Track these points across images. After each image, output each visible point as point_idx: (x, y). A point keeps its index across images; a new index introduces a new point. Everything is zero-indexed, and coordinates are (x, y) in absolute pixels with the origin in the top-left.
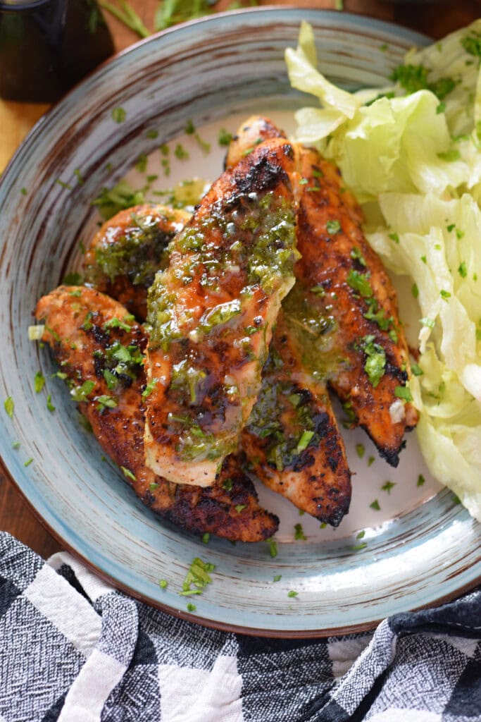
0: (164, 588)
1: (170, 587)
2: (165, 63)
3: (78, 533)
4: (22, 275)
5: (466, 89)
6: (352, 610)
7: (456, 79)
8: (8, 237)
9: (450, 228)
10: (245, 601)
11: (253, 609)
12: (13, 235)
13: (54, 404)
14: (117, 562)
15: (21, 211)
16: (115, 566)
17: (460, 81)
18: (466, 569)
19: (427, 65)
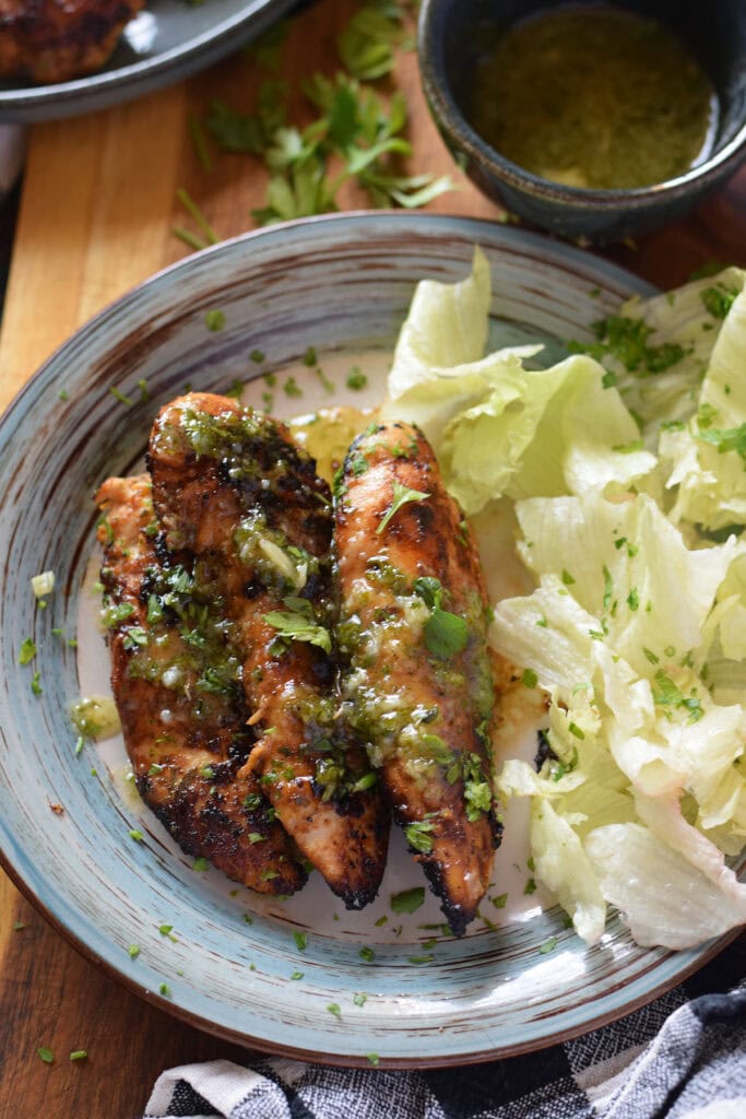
0: (134, 956)
1: (141, 956)
2: (293, 262)
3: (32, 858)
4: (37, 505)
5: (699, 362)
6: (391, 1036)
7: (686, 347)
8: (28, 451)
9: (619, 544)
10: (243, 996)
11: (253, 1010)
12: (36, 450)
13: (41, 686)
14: (76, 909)
15: (54, 420)
16: (73, 913)
17: (691, 351)
18: (563, 1011)
19: (650, 323)
